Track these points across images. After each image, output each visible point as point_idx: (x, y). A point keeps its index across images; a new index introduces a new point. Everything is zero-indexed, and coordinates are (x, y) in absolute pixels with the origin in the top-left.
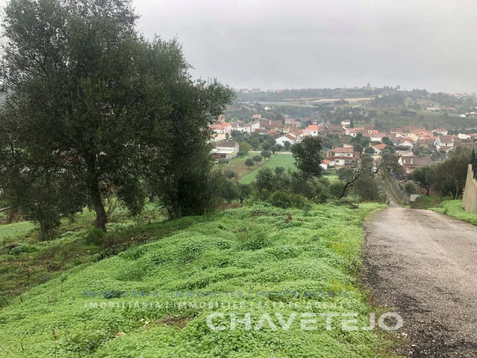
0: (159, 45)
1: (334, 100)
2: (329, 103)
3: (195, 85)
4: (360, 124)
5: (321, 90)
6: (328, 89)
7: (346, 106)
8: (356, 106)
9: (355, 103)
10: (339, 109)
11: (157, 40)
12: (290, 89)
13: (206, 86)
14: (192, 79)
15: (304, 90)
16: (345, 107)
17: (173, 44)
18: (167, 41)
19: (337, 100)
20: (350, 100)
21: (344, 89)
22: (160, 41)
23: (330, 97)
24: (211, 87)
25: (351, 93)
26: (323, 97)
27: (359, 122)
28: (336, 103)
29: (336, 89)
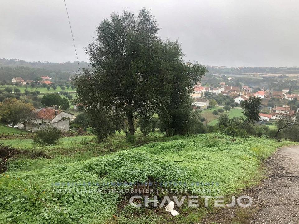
0: (169, 44)
1: (278, 75)
2: (274, 77)
3: (186, 64)
4: (296, 92)
5: (268, 68)
6: (274, 67)
7: (287, 79)
8: (295, 80)
9: (293, 78)
10: (281, 81)
11: (168, 41)
12: (247, 67)
13: (192, 66)
14: (185, 62)
15: (256, 67)
16: (285, 80)
17: (176, 43)
18: (173, 41)
19: (280, 75)
20: (290, 75)
21: (286, 67)
22: (169, 42)
23: (275, 73)
24: (195, 66)
25: (291, 70)
26: (269, 73)
27: (296, 90)
28: (280, 77)
29: (280, 68)
